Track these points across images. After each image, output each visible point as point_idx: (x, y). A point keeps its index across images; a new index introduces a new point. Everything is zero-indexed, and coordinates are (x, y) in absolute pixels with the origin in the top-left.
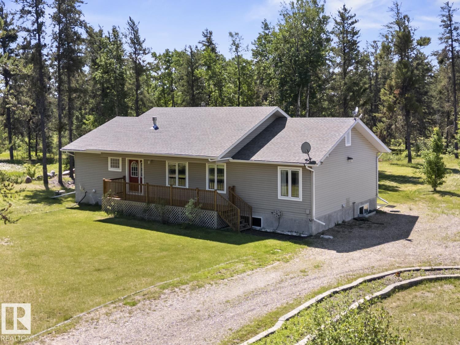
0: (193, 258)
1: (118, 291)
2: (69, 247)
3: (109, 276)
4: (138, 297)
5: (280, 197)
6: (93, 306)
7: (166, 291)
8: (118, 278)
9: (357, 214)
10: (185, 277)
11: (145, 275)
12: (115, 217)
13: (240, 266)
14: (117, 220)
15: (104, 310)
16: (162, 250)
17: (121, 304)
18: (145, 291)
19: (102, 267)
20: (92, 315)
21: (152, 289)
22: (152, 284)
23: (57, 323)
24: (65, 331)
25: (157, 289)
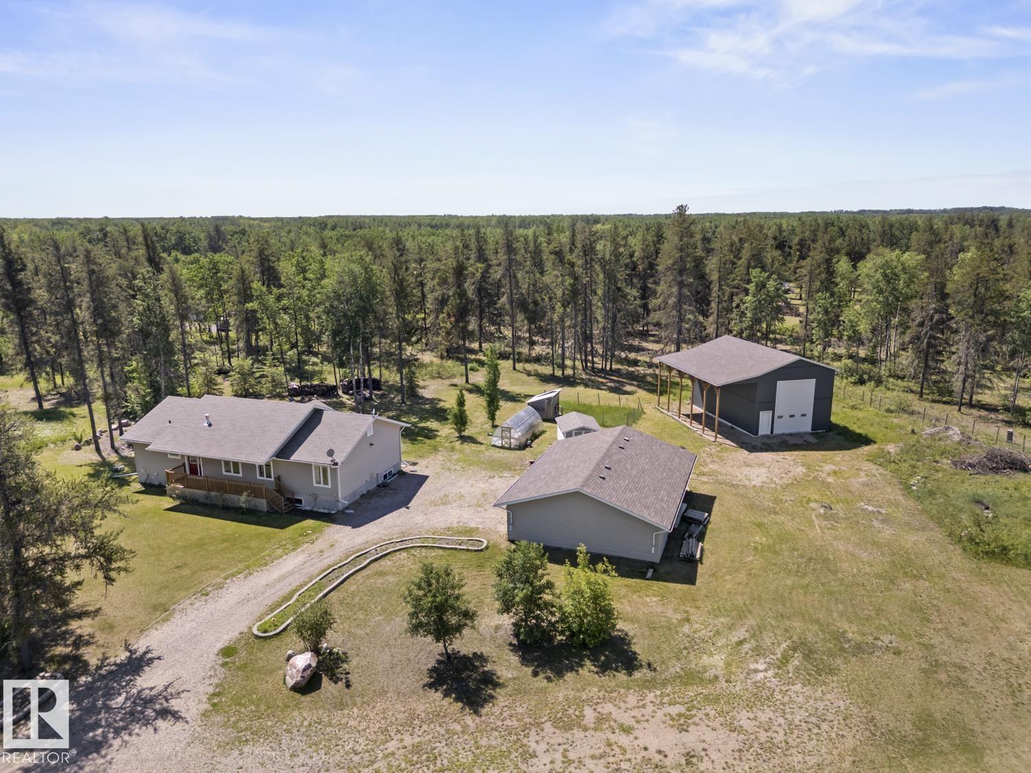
0: (247, 548)
1: (195, 585)
2: (149, 546)
3: (186, 572)
4: (209, 589)
5: (315, 485)
6: (180, 599)
7: (228, 581)
8: (194, 573)
9: (381, 480)
10: (241, 566)
11: (212, 568)
12: (181, 504)
13: (279, 552)
14: (183, 507)
15: (188, 602)
16: (224, 541)
17: (199, 595)
18: (214, 582)
19: (180, 565)
20: (182, 606)
21: (219, 580)
22: (218, 576)
23: (161, 614)
24: (167, 620)
25: (222, 580)
